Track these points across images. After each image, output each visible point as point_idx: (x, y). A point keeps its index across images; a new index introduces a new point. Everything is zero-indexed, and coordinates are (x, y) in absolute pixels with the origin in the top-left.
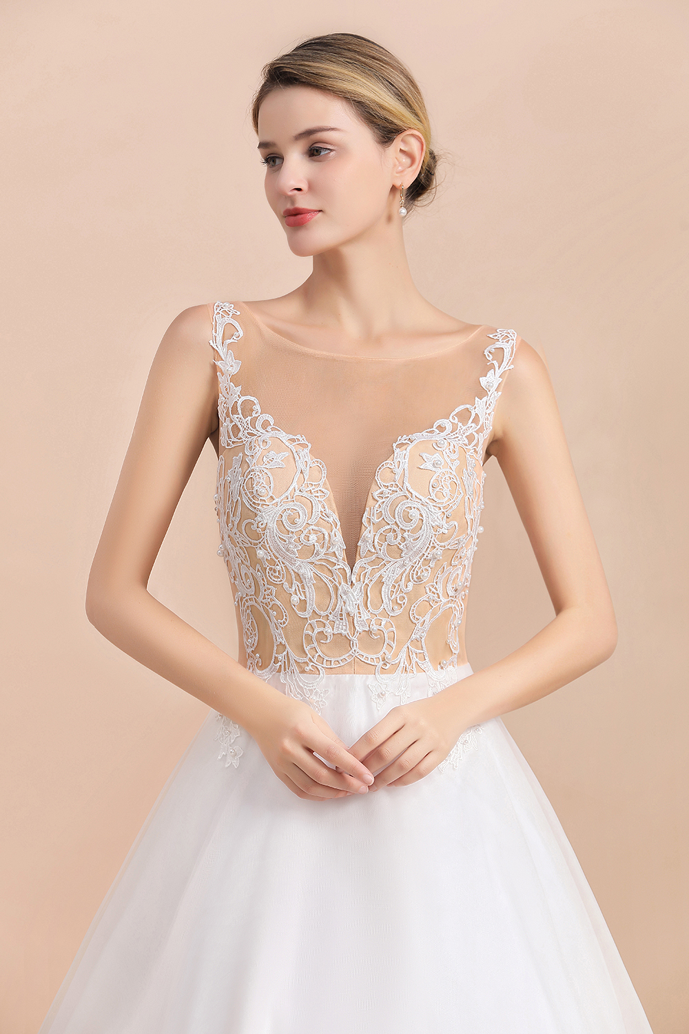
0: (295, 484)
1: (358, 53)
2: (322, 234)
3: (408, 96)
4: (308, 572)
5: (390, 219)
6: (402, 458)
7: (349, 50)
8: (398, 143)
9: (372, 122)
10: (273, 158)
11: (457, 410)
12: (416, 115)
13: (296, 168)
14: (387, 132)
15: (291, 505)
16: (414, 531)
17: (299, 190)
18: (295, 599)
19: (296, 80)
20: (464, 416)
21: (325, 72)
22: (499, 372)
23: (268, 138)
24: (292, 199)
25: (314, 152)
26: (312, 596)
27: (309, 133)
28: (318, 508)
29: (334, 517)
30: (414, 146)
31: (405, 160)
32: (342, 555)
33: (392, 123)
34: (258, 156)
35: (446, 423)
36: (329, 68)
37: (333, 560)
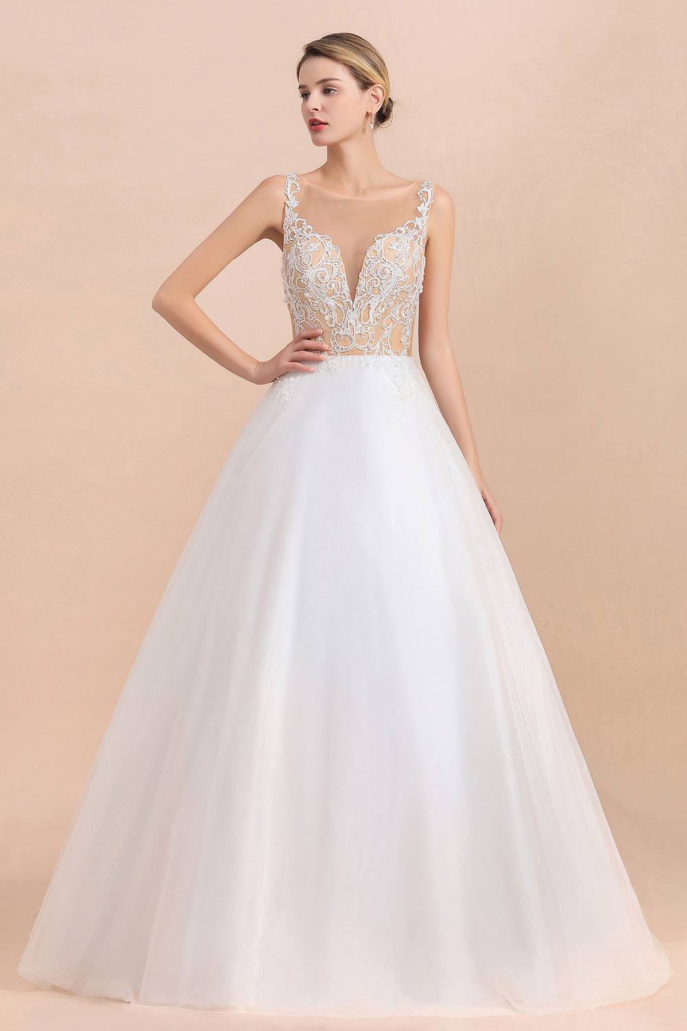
0: (323, 258)
1: (353, 42)
2: (329, 135)
3: (380, 67)
4: (332, 303)
5: (364, 131)
6: (380, 244)
7: (349, 40)
8: (370, 91)
9: (357, 78)
10: (306, 95)
11: (407, 223)
12: (382, 76)
13: (316, 98)
14: (365, 84)
15: (322, 269)
16: (386, 280)
17: (317, 110)
18: (327, 317)
19: (319, 53)
20: (411, 226)
21: (335, 50)
22: (427, 204)
23: (303, 83)
24: (312, 114)
25: (327, 91)
26: (335, 315)
27: (324, 81)
28: (336, 270)
29: (344, 275)
30: (380, 93)
31: (374, 100)
32: (348, 295)
33: (368, 79)
34: (298, 93)
35: (402, 229)
36: (338, 48)
37: (344, 297)
